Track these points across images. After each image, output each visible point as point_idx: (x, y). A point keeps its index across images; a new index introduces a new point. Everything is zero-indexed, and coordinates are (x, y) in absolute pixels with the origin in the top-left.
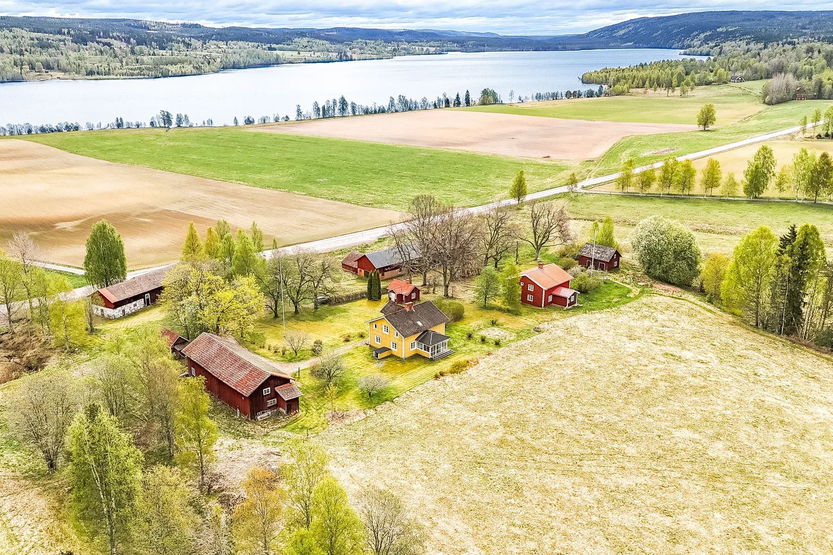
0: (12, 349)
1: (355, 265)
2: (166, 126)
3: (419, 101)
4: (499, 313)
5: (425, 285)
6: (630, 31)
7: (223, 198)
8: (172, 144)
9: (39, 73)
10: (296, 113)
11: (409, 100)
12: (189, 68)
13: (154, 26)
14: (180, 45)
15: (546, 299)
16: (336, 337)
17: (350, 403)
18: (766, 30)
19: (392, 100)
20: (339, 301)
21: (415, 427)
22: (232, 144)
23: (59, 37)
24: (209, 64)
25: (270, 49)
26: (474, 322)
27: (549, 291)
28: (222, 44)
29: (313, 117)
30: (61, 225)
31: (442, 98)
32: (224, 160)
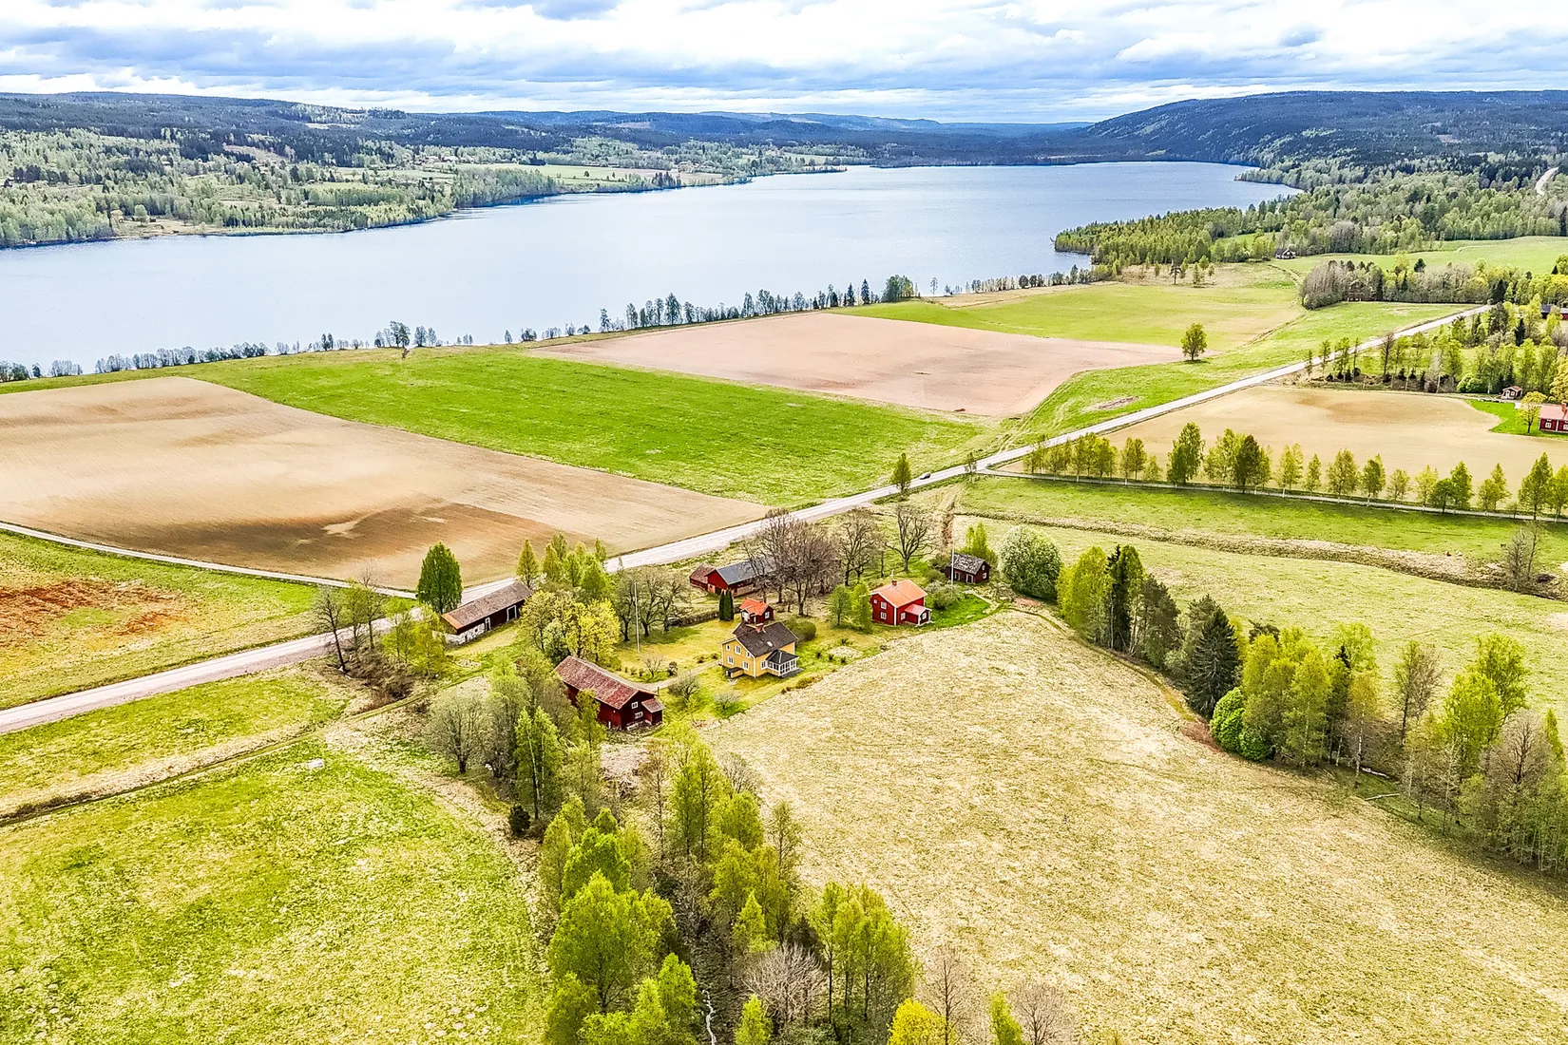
0: (365, 678)
1: (705, 581)
2: (400, 345)
3: (791, 298)
4: (851, 632)
5: (780, 602)
6: (1162, 128)
7: (526, 484)
8: (421, 383)
9: (139, 223)
10: (600, 322)
11: (775, 297)
12: (401, 212)
13: (320, 115)
14: (374, 157)
15: (899, 616)
16: (691, 659)
17: (707, 715)
18: (1381, 136)
19: (749, 298)
20: (690, 622)
21: (763, 730)
22: (514, 384)
23: (156, 143)
24: (433, 201)
25: (534, 162)
26: (825, 642)
27: (902, 609)
28: (446, 152)
29: (627, 327)
30: (333, 529)
31: (827, 293)
32: (510, 417)
